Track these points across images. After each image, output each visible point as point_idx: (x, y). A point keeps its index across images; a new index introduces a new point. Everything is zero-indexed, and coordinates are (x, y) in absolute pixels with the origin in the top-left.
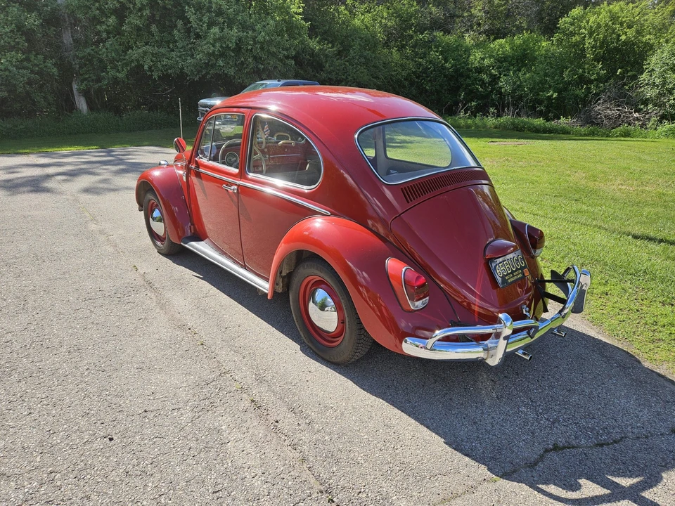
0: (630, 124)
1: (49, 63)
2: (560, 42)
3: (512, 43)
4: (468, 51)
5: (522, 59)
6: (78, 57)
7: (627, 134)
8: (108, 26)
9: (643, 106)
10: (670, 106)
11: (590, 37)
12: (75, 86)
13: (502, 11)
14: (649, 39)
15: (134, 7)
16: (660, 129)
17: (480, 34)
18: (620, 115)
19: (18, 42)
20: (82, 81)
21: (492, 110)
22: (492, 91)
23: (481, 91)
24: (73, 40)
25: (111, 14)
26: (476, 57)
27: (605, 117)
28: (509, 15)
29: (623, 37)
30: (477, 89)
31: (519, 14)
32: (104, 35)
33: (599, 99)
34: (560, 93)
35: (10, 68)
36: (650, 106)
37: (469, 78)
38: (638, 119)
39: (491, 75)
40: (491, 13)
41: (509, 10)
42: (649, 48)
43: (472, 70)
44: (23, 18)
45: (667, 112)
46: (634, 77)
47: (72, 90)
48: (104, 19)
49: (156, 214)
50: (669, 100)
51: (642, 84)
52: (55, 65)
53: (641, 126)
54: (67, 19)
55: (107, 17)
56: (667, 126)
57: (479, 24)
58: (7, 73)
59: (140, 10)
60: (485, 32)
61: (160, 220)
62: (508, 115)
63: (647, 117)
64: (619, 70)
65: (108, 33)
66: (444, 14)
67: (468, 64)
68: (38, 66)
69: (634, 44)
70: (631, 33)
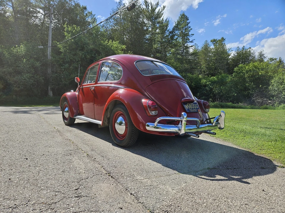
0: (267, 105)
1: (41, 78)
2: (236, 76)
3: (218, 78)
4: (200, 79)
5: (222, 82)
6: (52, 77)
7: (266, 108)
8: (65, 67)
9: (272, 98)
10: (283, 98)
11: (247, 74)
12: (49, 88)
13: (213, 67)
14: (271, 74)
15: (75, 61)
16: (280, 106)
17: (205, 75)
18: (263, 102)
19: (31, 71)
20: (52, 85)
21: (210, 99)
22: (210, 93)
23: (206, 93)
24: (52, 71)
25: (67, 63)
26: (204, 81)
27: (257, 102)
28: (216, 69)
29: (260, 74)
30: (205, 92)
31: (220, 68)
32: (63, 70)
33: (253, 95)
34: (237, 94)
35: (27, 79)
36: (275, 98)
37: (201, 89)
38: (270, 103)
39: (210, 88)
40: (209, 68)
41: (216, 67)
42: (271, 78)
43: (202, 86)
44: (34, 63)
45: (282, 100)
46: (267, 88)
47: (48, 89)
48: (64, 65)
49: (67, 109)
50: (282, 96)
51: (270, 90)
52: (43, 79)
53: (272, 106)
54: (50, 64)
55: (65, 64)
56: (283, 105)
57: (204, 72)
58: (25, 81)
59: (77, 62)
60: (207, 74)
61: (67, 112)
62: (217, 101)
63: (274, 102)
64: (261, 86)
65: (65, 69)
66: (190, 67)
67: (200, 84)
68: (37, 79)
69: (265, 76)
70: (263, 72)
